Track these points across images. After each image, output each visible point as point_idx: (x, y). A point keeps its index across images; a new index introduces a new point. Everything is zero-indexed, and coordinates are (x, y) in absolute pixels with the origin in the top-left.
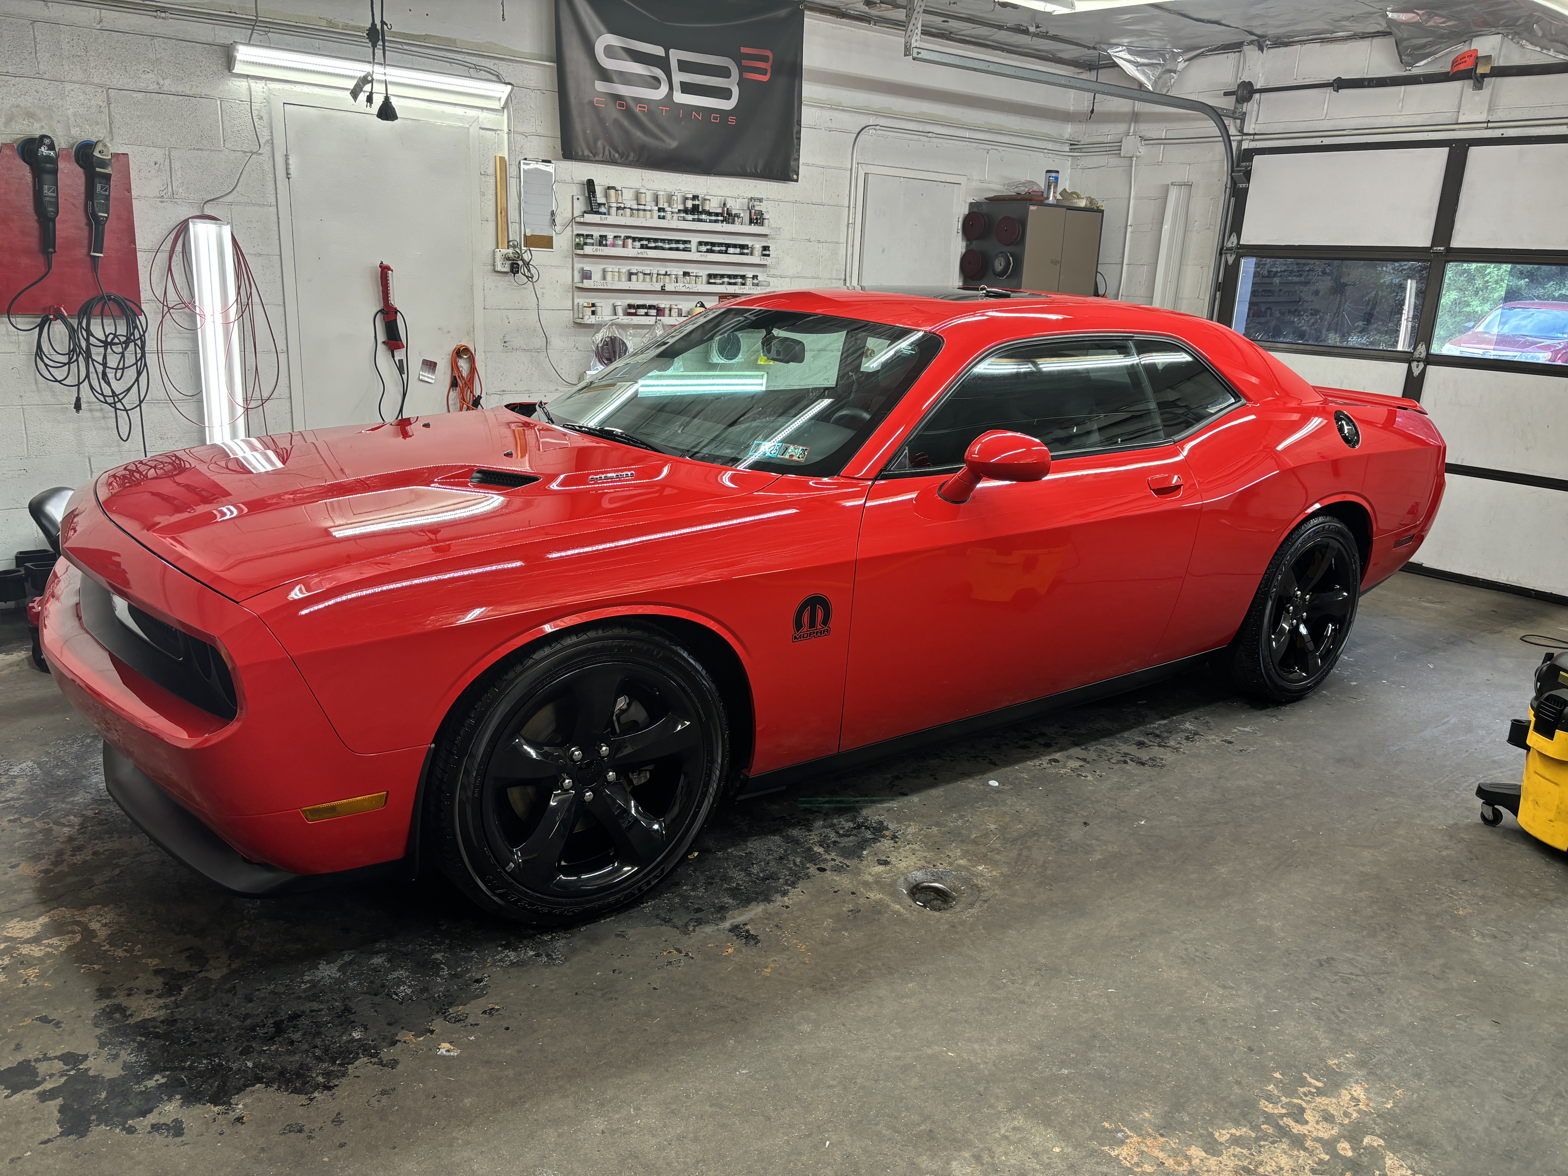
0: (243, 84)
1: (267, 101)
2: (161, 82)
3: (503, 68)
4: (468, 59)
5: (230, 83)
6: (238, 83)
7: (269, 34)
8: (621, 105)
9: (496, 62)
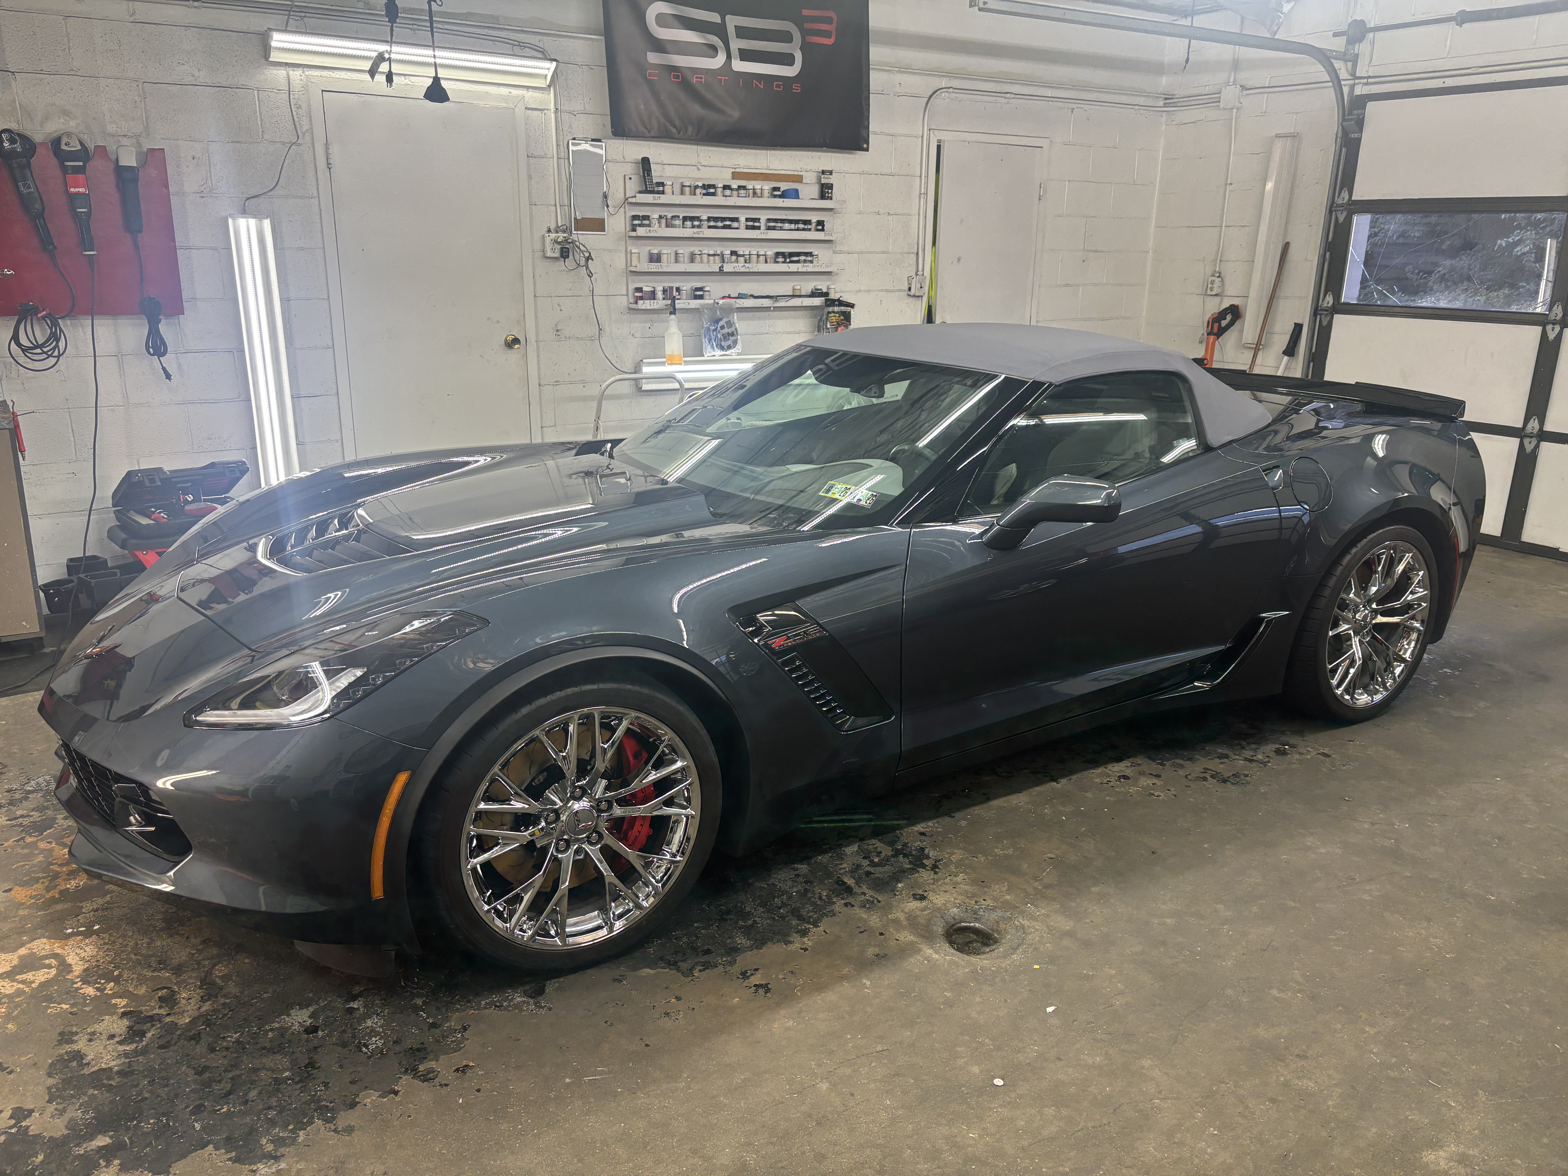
0: (281, 73)
1: (306, 88)
2: (197, 74)
3: (548, 43)
4: (512, 35)
5: (266, 72)
6: (275, 72)
7: (306, 20)
8: (677, 77)
9: (541, 37)
